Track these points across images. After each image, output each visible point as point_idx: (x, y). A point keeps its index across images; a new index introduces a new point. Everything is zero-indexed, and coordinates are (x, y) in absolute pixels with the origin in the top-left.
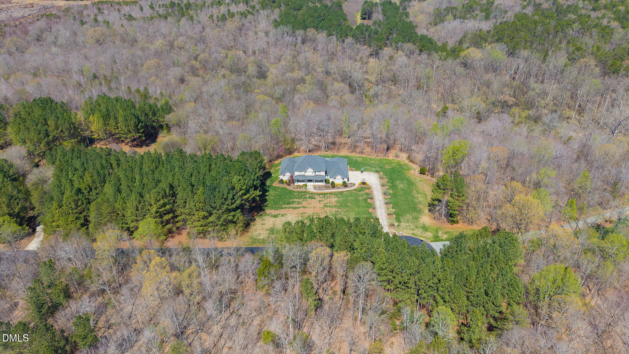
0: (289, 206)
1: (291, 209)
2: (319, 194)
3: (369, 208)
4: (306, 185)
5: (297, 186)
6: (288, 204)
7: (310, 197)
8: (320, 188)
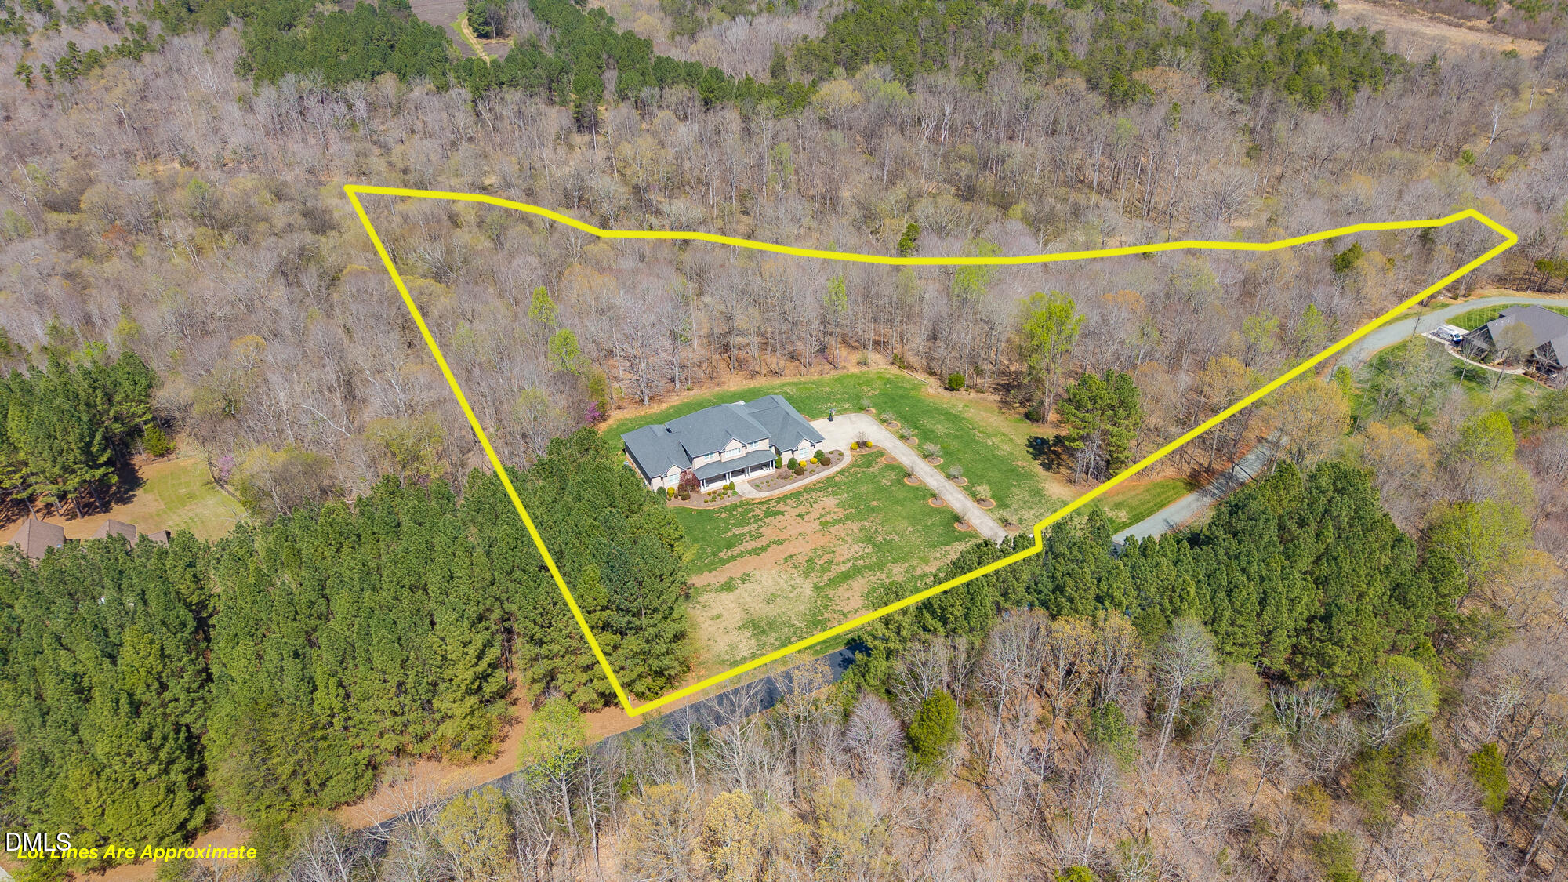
0: (735, 551)
1: (748, 557)
2: (784, 499)
3: (924, 497)
4: (732, 486)
5: (709, 494)
6: (729, 547)
7: (767, 514)
8: (769, 483)
